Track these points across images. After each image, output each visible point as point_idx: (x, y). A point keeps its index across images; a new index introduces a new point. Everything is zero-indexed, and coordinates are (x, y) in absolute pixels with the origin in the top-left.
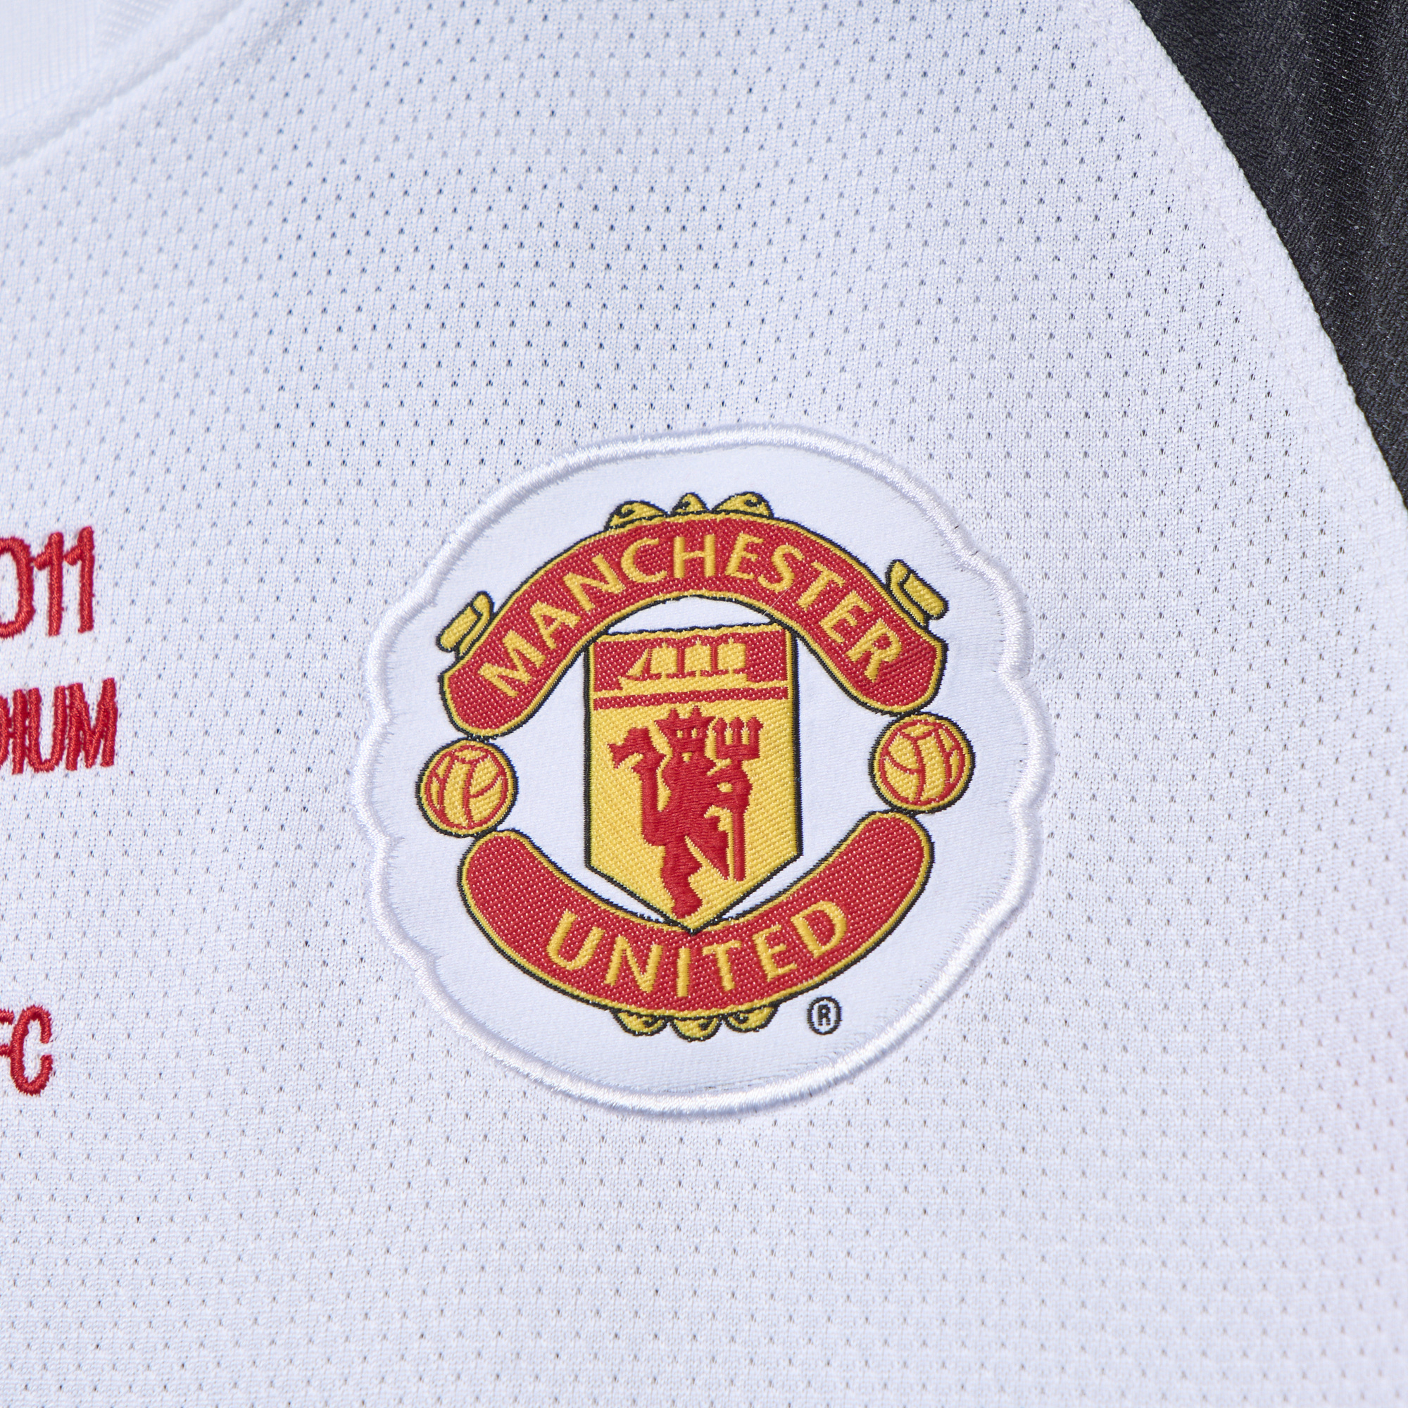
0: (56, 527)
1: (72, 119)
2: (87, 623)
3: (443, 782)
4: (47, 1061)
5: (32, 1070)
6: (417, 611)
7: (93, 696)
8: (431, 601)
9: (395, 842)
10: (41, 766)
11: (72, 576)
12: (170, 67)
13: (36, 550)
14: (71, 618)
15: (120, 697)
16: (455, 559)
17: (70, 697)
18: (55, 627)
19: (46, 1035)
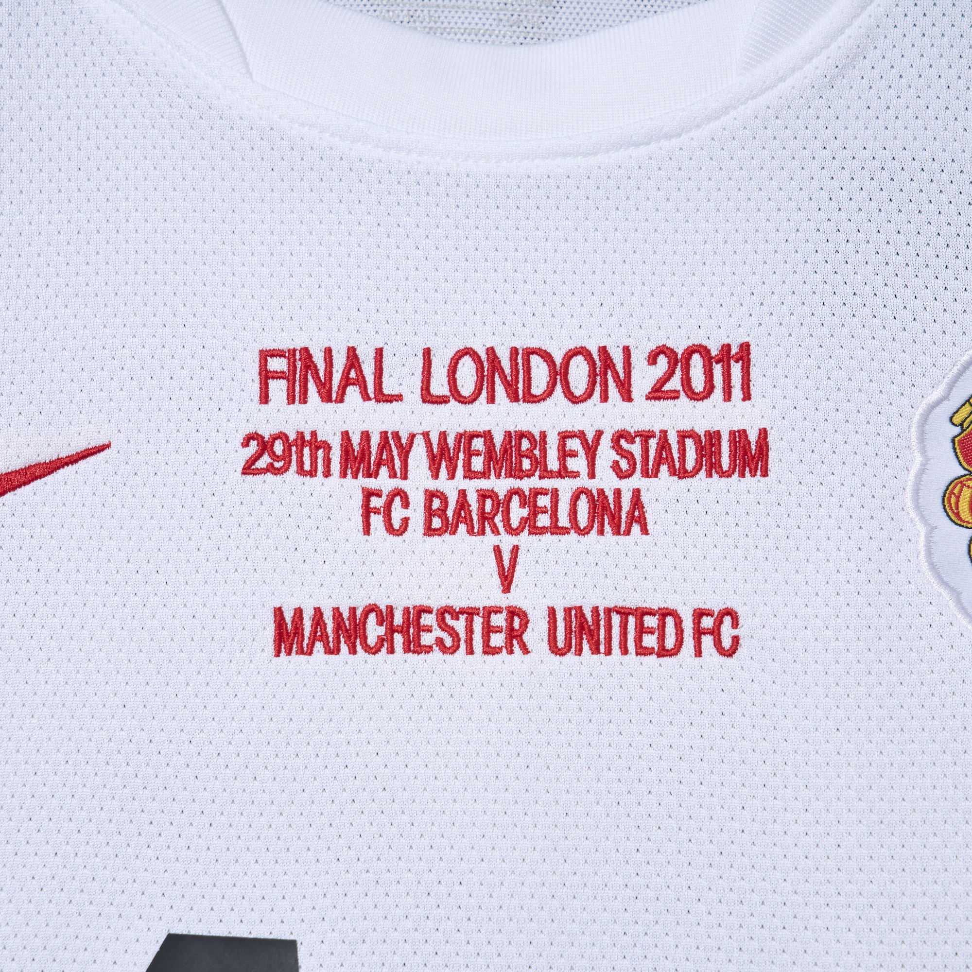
0: (727, 341)
1: (726, 110)
2: (747, 396)
3: (958, 498)
4: (736, 640)
5: (727, 643)
6: (939, 402)
7: (753, 437)
8: (945, 398)
9: (931, 529)
10: (723, 474)
11: (736, 369)
12: (782, 86)
13: (714, 353)
14: (737, 392)
15: (770, 439)
16: (960, 374)
17: (739, 438)
18: (728, 395)
19: (735, 624)
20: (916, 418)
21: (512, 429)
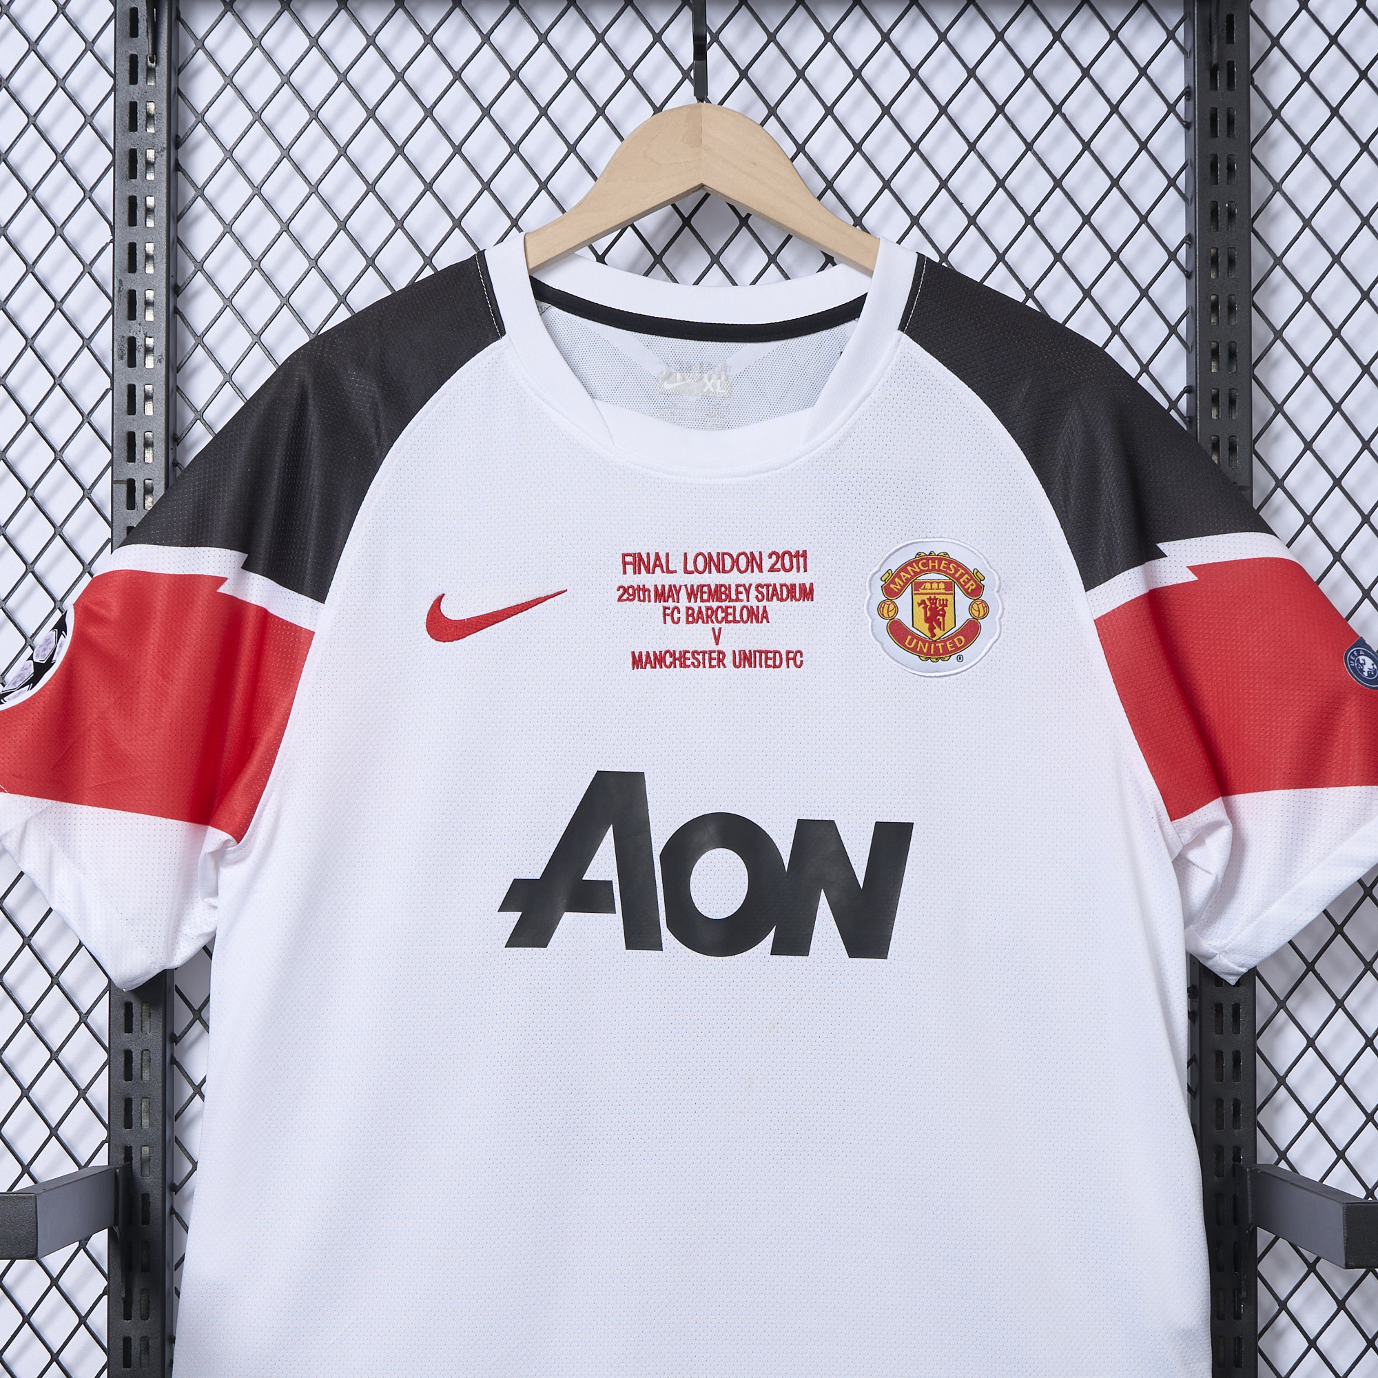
0: (798, 549)
1: (797, 459)
2: (805, 571)
3: (883, 608)
4: (802, 662)
5: (798, 663)
6: (877, 572)
7: (808, 586)
8: (879, 570)
9: (873, 620)
10: (797, 600)
11: (801, 560)
12: (818, 449)
13: (793, 554)
14: (802, 569)
15: (814, 587)
16: (885, 561)
17: (802, 586)
18: (798, 570)
19: (801, 656)
20: (868, 579)
21: (718, 583)
